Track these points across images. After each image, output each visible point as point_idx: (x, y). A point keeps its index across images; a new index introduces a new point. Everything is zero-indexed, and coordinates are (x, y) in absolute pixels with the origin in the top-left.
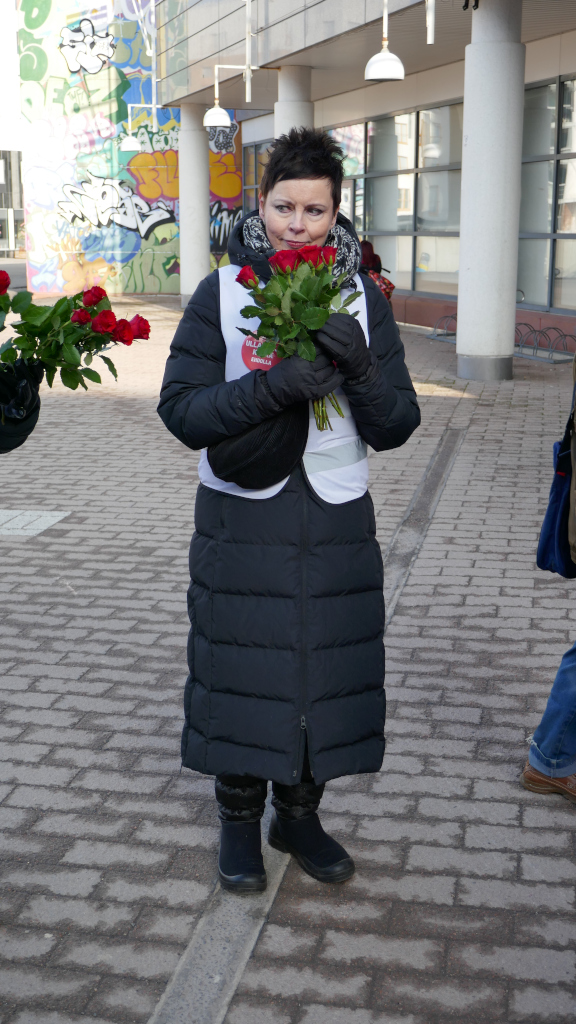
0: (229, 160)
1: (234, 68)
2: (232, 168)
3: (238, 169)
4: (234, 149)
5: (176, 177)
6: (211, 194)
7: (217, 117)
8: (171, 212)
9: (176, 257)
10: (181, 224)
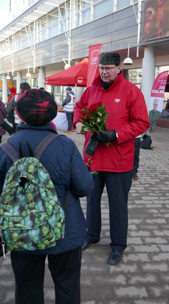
0: (11, 82)
1: (10, 71)
2: (11, 84)
3: (12, 84)
4: (12, 81)
5: (2, 84)
6: (8, 87)
7: (8, 78)
8: (1, 90)
9: (2, 97)
10: (3, 92)
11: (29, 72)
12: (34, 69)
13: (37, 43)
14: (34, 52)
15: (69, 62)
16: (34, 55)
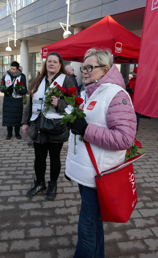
11: (9, 46)
12: (15, 42)
13: (19, 9)
14: (15, 20)
15: (67, 29)
16: (15, 24)
